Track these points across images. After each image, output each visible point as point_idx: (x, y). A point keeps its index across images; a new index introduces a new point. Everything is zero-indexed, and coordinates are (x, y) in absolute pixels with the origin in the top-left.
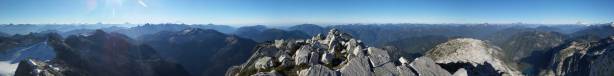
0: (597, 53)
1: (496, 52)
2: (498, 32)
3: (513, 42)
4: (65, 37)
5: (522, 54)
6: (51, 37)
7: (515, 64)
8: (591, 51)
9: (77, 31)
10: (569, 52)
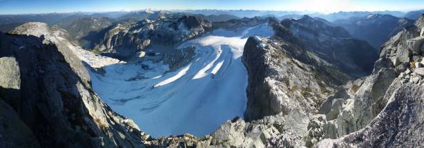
0: (135, 32)
1: (63, 33)
2: (64, 19)
3: (75, 26)
4: (281, 20)
5: (81, 34)
6: (271, 20)
7: (77, 42)
8: (131, 30)
9: (289, 15)
10: (115, 32)
